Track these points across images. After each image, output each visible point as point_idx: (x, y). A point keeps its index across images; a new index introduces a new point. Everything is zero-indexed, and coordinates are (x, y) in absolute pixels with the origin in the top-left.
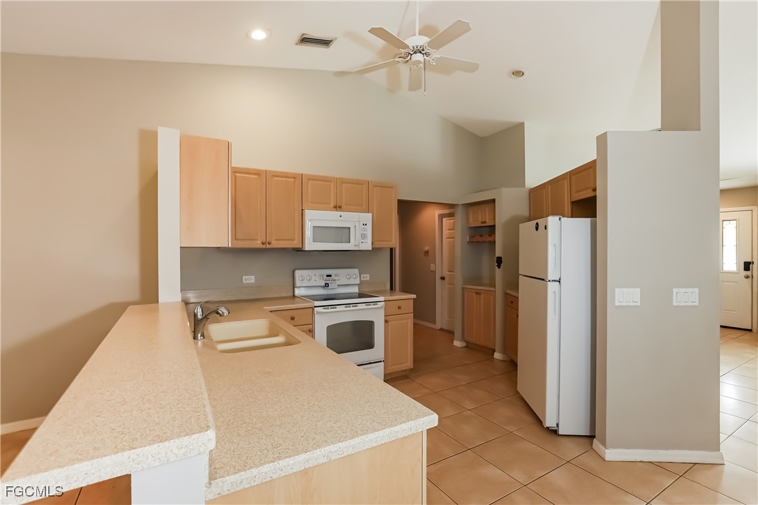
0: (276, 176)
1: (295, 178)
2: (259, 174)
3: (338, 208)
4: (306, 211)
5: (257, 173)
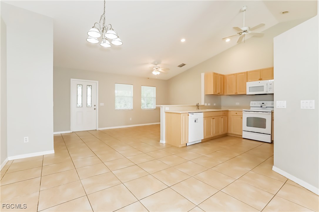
0: (239, 74)
1: (245, 73)
3: (261, 79)
4: (247, 83)
5: (234, 74)
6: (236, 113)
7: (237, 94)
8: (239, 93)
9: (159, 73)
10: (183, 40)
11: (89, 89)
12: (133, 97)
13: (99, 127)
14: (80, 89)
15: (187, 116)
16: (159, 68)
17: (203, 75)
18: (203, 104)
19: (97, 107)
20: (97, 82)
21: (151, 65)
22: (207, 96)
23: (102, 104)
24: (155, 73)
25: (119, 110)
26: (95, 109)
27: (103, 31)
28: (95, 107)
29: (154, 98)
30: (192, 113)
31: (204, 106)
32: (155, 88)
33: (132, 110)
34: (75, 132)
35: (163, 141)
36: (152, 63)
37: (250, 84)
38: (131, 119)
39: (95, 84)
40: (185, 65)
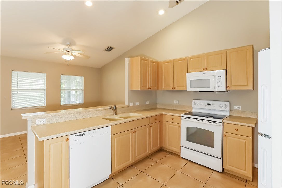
0: (177, 61)
1: (184, 60)
2: (171, 62)
3: (206, 69)
4: (187, 74)
5: (170, 62)
6: (173, 119)
7: (174, 89)
8: (177, 88)
16: (73, 50)
18: (128, 104)
22: (132, 92)
29: (81, 90)
32: (83, 77)
37: (191, 76)
40: (113, 48)
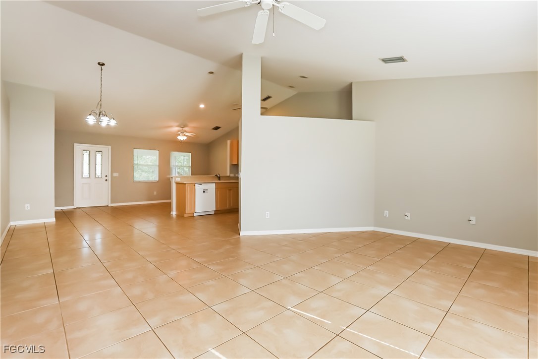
9: (185, 138)
10: (202, 106)
11: (99, 156)
12: (159, 166)
13: (112, 203)
14: (86, 155)
15: (193, 186)
16: (186, 132)
17: (229, 142)
18: (228, 175)
19: (109, 178)
20: (110, 147)
21: (176, 129)
23: (115, 175)
24: (181, 138)
25: (139, 182)
26: (106, 180)
27: (99, 115)
28: (107, 178)
29: (189, 166)
30: (200, 184)
31: (229, 177)
32: (190, 154)
33: (158, 182)
34: (79, 208)
35: (174, 213)
36: (178, 126)
38: (155, 193)
39: (107, 149)
40: (220, 127)
